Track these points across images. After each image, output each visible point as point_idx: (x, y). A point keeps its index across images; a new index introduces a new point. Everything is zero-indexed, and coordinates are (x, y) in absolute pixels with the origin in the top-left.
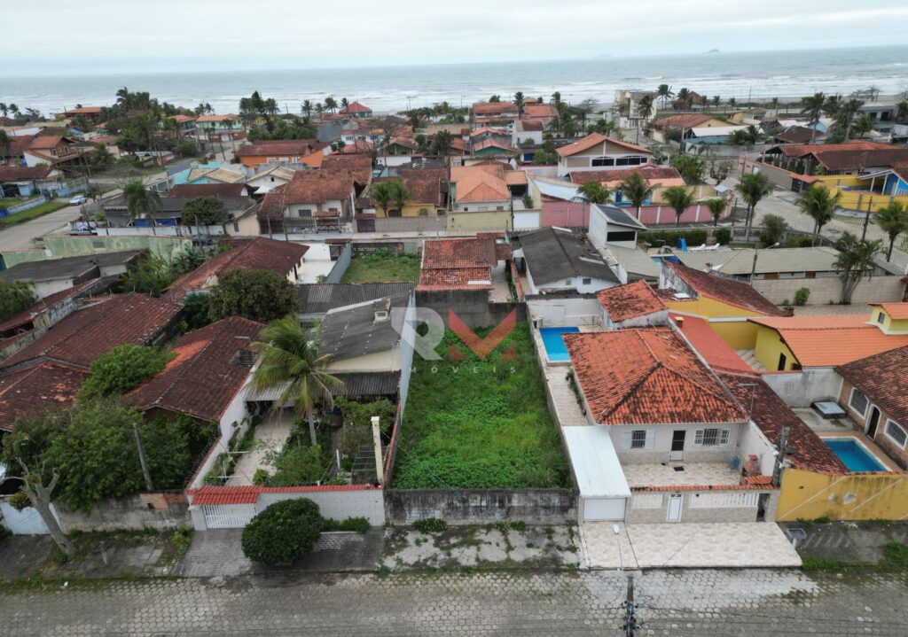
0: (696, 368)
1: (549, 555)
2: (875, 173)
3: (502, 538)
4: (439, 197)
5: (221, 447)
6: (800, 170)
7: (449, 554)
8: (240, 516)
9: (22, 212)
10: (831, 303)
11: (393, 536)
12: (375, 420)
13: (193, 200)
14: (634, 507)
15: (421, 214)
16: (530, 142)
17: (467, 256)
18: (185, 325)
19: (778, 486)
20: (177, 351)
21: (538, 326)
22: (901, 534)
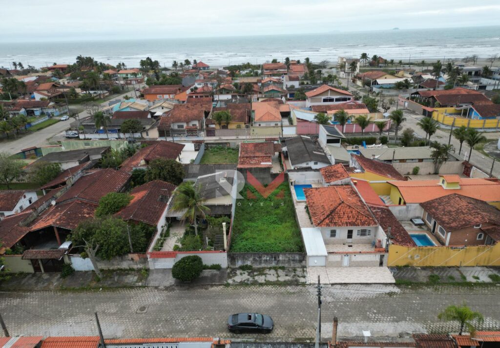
0: (359, 204)
1: (294, 279)
2: (464, 106)
3: (275, 272)
4: (247, 119)
5: (157, 236)
6: (427, 104)
7: (254, 279)
8: (169, 263)
9: (38, 124)
10: (430, 174)
11: (231, 272)
12: (224, 224)
13: (127, 120)
14: (329, 260)
15: (237, 128)
16: (293, 87)
17: (261, 151)
18: (133, 183)
19: (388, 251)
20: (134, 195)
21: (293, 184)
22: (437, 271)
